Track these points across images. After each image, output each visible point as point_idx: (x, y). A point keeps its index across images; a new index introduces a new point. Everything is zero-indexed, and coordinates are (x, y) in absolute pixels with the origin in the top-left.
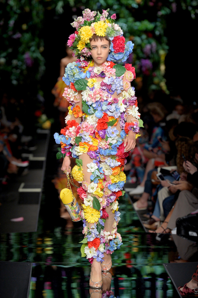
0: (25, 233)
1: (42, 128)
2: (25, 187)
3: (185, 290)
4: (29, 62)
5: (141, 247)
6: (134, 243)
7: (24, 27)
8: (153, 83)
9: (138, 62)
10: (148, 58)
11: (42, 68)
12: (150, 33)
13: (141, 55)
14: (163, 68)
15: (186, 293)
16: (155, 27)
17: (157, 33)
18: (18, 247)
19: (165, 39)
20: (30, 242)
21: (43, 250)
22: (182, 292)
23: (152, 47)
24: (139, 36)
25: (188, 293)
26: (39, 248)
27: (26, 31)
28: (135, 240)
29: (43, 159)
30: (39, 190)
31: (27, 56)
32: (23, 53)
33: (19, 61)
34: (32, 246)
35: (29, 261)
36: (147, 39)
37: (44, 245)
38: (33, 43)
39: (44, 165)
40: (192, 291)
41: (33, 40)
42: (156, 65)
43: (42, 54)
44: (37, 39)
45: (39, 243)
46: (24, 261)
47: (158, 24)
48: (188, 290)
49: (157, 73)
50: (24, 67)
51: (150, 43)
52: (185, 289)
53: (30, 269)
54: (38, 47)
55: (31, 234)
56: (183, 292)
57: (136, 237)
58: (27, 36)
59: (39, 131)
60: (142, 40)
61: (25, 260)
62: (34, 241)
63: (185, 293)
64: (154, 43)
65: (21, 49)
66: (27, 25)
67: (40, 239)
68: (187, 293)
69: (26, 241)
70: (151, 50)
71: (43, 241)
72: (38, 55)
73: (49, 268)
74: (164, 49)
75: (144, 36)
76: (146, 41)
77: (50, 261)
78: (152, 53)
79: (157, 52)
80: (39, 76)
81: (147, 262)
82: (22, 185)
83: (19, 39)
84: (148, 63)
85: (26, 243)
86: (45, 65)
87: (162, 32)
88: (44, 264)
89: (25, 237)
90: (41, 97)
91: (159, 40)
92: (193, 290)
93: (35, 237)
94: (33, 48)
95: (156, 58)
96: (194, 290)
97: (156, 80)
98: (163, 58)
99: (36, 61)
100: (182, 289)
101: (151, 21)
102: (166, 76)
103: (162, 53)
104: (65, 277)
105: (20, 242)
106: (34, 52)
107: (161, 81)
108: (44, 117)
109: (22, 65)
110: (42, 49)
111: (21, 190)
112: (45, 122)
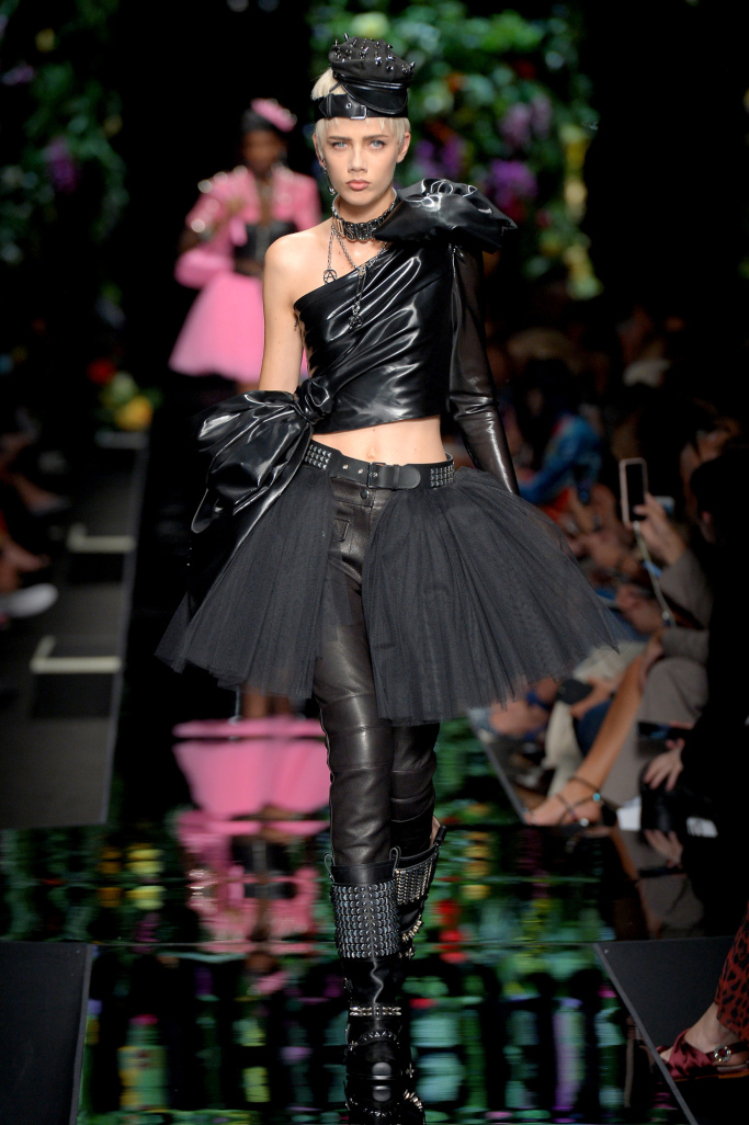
0: (57, 830)
1: (116, 428)
2: (56, 653)
3: (679, 1059)
4: (66, 175)
5: (496, 879)
6: (472, 865)
7: (46, 41)
8: (536, 251)
9: (480, 174)
10: (519, 155)
11: (116, 198)
12: (525, 63)
13: (492, 145)
14: (575, 193)
15: (685, 1066)
16: (546, 41)
17: (554, 60)
18: (30, 887)
19: (582, 84)
20: (76, 865)
21: (123, 896)
22: (668, 1066)
23: (534, 115)
24: (485, 72)
25: (694, 1069)
26: (110, 890)
27: (53, 58)
28: (477, 852)
29: (122, 543)
30: (109, 664)
31: (58, 150)
32: (42, 141)
33: (26, 170)
34: (81, 880)
35: (71, 938)
36: (515, 83)
37: (126, 875)
38: (80, 104)
39: (129, 570)
40: (707, 1061)
41: (76, 89)
42: (549, 185)
43: (115, 142)
44: (94, 90)
45: (110, 869)
46: (53, 939)
47: (558, 26)
48: (690, 1058)
49: (552, 214)
50: (46, 195)
51: (525, 99)
52: (680, 1052)
53: (84, 967)
54: (99, 116)
55: (76, 836)
56: (672, 1063)
57: (478, 842)
58: (57, 76)
59: (107, 439)
60: (497, 88)
61: (54, 934)
62: (89, 861)
63: (679, 1068)
64: (540, 99)
65: (34, 126)
66: (56, 32)
67: (113, 855)
68: (688, 1069)
69: (57, 861)
70: (530, 127)
71: (124, 861)
72: (96, 148)
73: (149, 961)
74: (577, 122)
75: (503, 75)
76: (509, 94)
77: (152, 937)
78: (534, 137)
79: (554, 133)
80: (102, 228)
81: (520, 939)
82: (46, 645)
83: (23, 87)
84: (520, 176)
85: (58, 868)
86: (128, 184)
87: (574, 58)
88: (130, 950)
89: (58, 844)
90: (111, 309)
91: (559, 86)
92: (710, 1055)
93: (93, 844)
94: (80, 123)
95: (549, 154)
96: (713, 1053)
97: (550, 241)
98: (575, 158)
99: (90, 171)
100: (666, 1056)
101: (530, 14)
102: (589, 224)
103: (573, 136)
104: (208, 998)
105: (37, 863)
106: (82, 136)
107: (570, 244)
108: (122, 385)
109: (37, 188)
110: (113, 125)
111: (43, 664)
112: (125, 402)
